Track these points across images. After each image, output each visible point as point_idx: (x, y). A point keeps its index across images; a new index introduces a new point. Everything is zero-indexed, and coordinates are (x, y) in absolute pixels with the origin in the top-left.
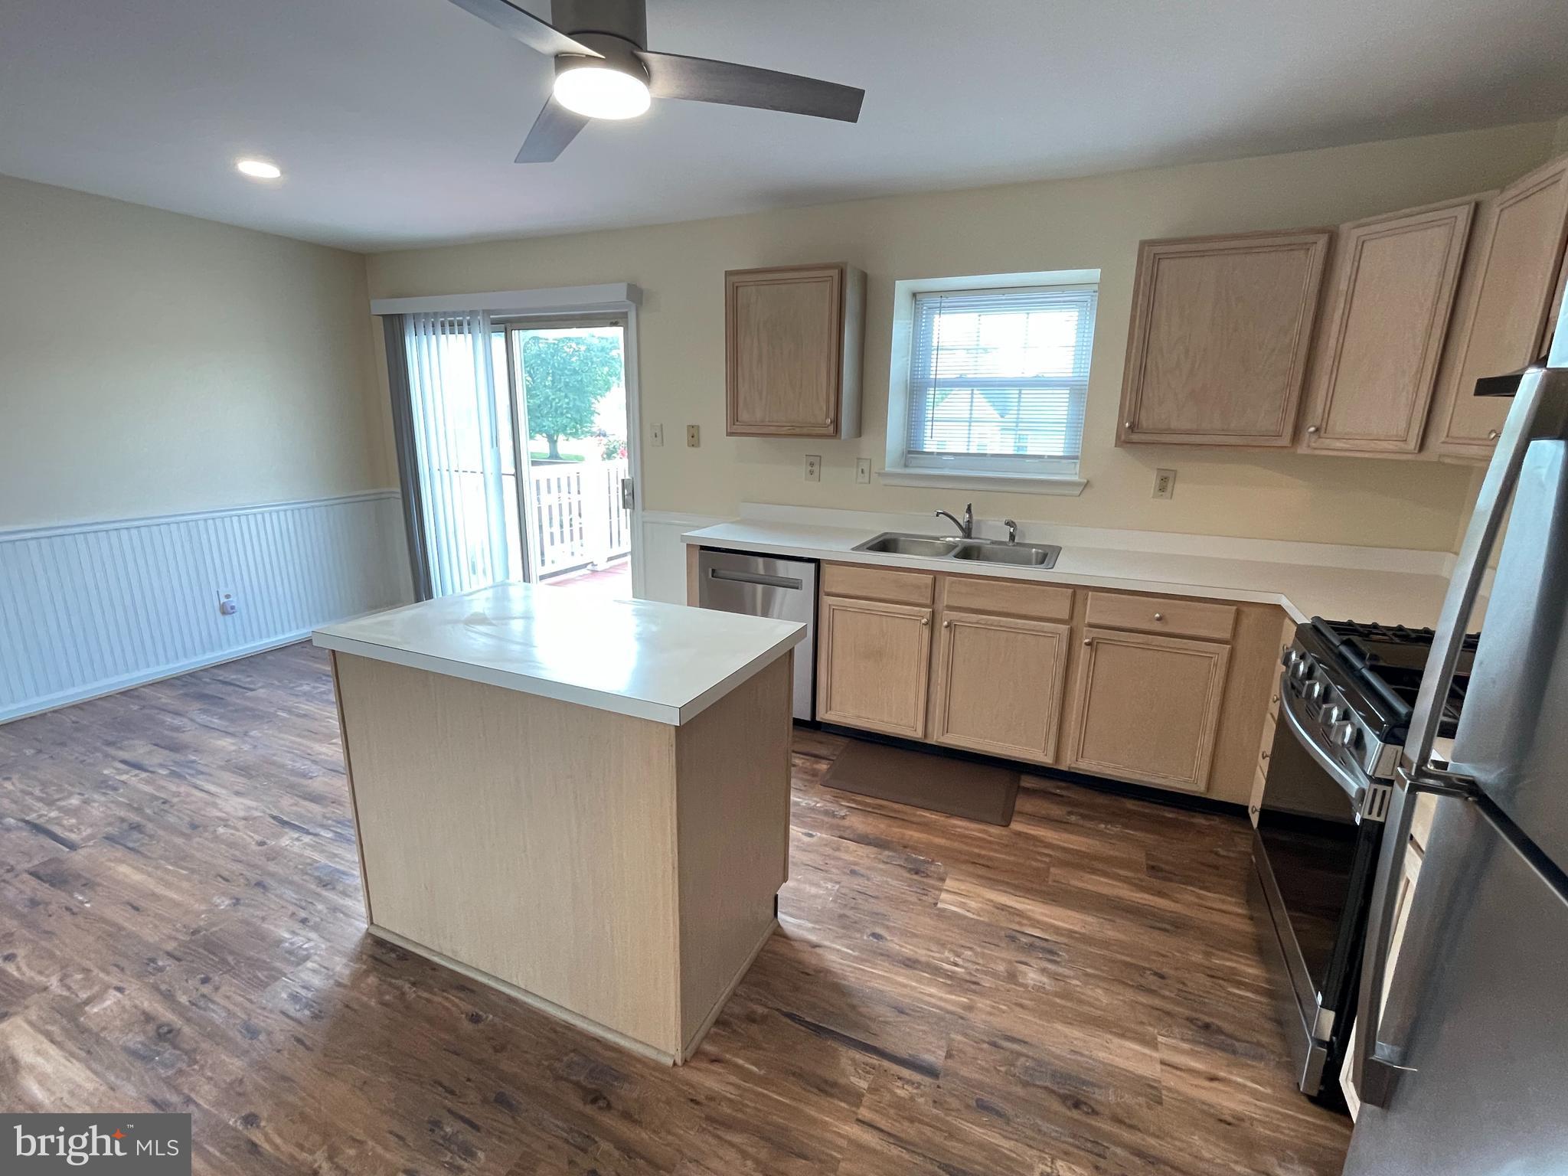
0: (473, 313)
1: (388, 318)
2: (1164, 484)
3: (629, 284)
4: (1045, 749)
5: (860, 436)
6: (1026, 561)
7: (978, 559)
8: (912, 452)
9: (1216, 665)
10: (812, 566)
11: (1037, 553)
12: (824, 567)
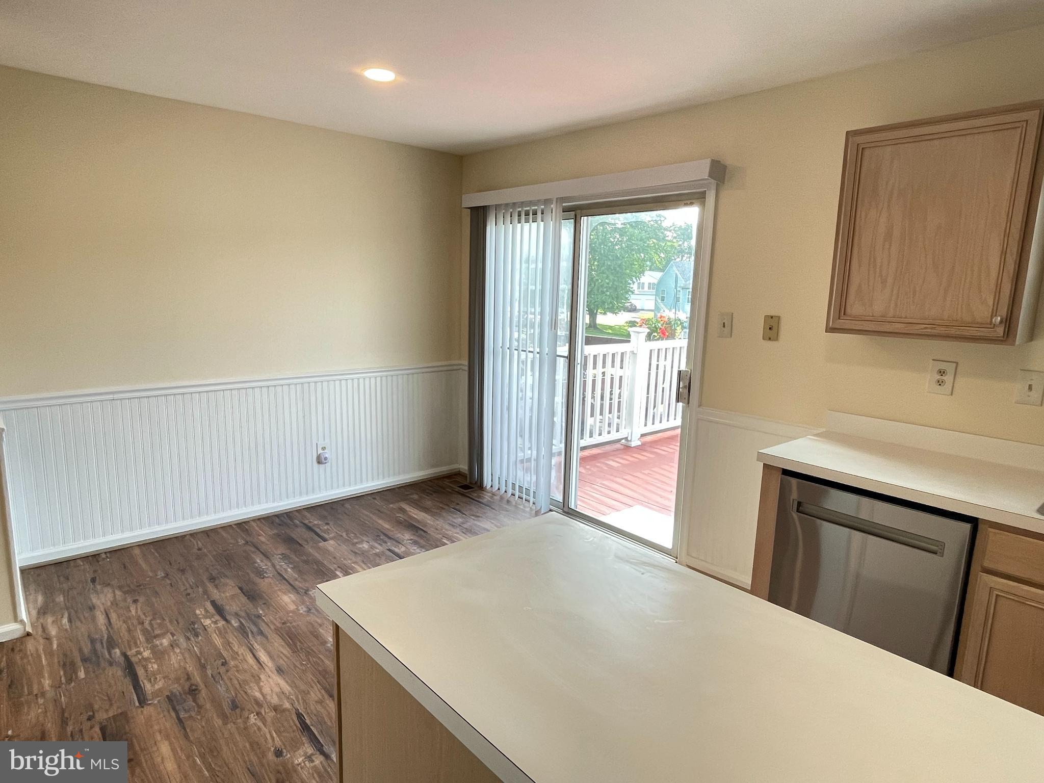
0: (547, 202)
1: (474, 209)
3: (713, 161)
10: (967, 527)
12: (985, 531)
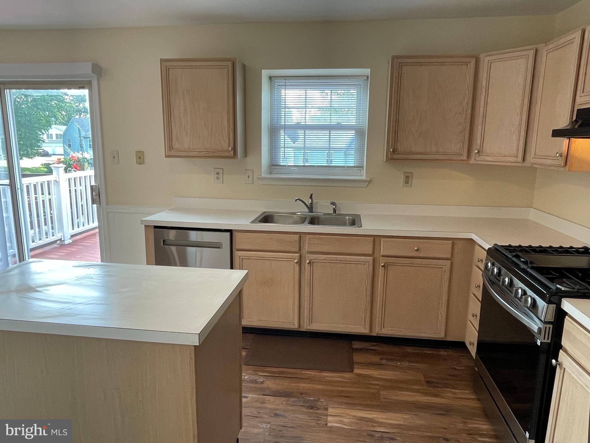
2: (408, 180)
3: (93, 64)
4: (365, 326)
5: (246, 157)
6: (343, 224)
7: (318, 224)
8: (274, 165)
9: (445, 272)
10: (228, 234)
11: (349, 219)
12: (235, 234)
